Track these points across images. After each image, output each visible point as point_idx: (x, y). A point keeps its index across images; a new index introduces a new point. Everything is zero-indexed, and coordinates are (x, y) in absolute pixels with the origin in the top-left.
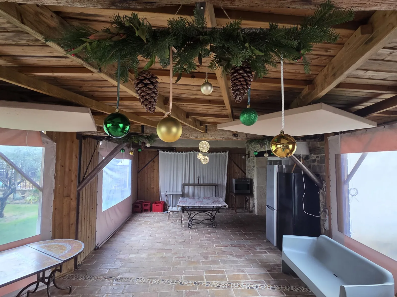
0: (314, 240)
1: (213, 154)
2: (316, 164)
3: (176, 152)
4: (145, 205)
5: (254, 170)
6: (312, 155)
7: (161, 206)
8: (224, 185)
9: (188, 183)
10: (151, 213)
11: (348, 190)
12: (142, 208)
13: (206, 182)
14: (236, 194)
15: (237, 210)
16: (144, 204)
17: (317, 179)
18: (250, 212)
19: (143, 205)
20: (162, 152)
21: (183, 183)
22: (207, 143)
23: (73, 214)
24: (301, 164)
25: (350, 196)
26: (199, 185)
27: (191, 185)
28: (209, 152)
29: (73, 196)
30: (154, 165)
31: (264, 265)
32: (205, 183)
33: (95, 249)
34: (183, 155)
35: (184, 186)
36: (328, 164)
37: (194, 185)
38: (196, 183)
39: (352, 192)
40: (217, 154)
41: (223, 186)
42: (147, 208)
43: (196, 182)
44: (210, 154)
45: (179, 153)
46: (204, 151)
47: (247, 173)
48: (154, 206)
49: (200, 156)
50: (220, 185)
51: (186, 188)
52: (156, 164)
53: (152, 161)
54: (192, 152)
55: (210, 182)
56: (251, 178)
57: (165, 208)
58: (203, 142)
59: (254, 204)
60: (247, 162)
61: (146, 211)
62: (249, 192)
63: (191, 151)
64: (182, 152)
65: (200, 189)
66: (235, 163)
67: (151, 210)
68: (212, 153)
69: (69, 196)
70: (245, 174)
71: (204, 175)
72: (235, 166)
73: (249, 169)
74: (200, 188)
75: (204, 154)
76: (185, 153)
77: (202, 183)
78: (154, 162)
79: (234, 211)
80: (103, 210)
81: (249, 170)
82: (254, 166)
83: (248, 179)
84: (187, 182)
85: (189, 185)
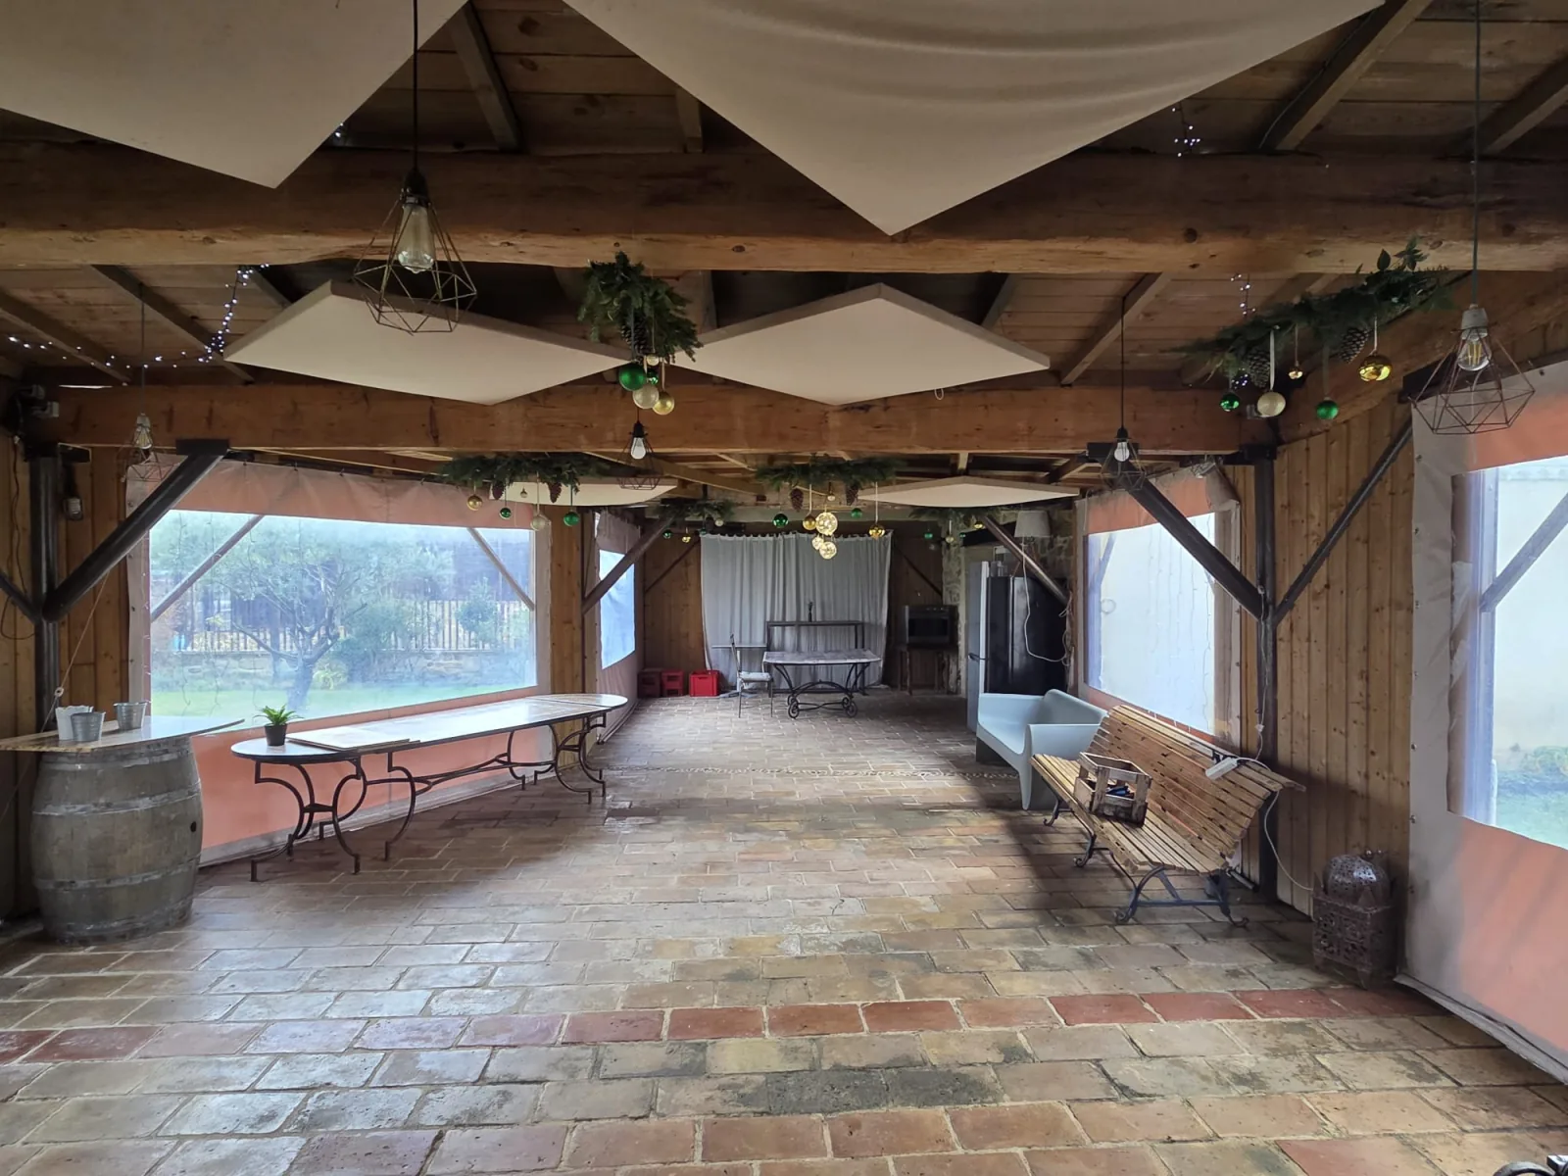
0: (1037, 700)
1: (849, 539)
2: (1063, 557)
3: (748, 536)
4: (670, 678)
5: (959, 581)
6: (1059, 538)
7: (711, 682)
8: (881, 625)
9: (780, 619)
10: (687, 697)
11: (1100, 602)
12: (662, 685)
13: (831, 617)
14: (912, 646)
15: (914, 692)
16: (665, 674)
17: (1061, 590)
18: (949, 692)
19: (665, 679)
20: (709, 536)
21: (768, 619)
22: (832, 516)
23: (578, 656)
24: (1023, 553)
25: (1102, 614)
26: (811, 623)
27: (790, 624)
28: (837, 534)
29: (577, 623)
30: (686, 574)
31: (945, 756)
32: (827, 619)
33: (598, 743)
34: (765, 542)
35: (769, 627)
36: (1076, 557)
37: (798, 625)
38: (802, 619)
39: (1105, 607)
40: (861, 539)
41: (876, 626)
42: (676, 685)
43: (804, 618)
44: (841, 539)
45: (756, 539)
46: (827, 532)
47: (945, 593)
48: (694, 680)
49: (818, 543)
50: (870, 624)
51: (777, 631)
52: (692, 567)
53: (683, 561)
54: (791, 536)
55: (839, 618)
56: (954, 603)
57: (721, 686)
58: (825, 514)
59: (958, 672)
60: (945, 560)
61: (673, 693)
62: (947, 639)
63: (788, 533)
64: (764, 535)
65: (815, 635)
66: (911, 564)
67: (686, 691)
68: (846, 537)
69: (570, 622)
70: (940, 593)
71: (826, 599)
72: (912, 572)
73: (949, 579)
74: (815, 631)
75: (826, 538)
76: (771, 539)
77: (819, 619)
78: (687, 565)
79: (907, 693)
80: (604, 666)
81: (949, 583)
82: (959, 573)
83: (945, 606)
84: (778, 618)
85: (783, 625)
